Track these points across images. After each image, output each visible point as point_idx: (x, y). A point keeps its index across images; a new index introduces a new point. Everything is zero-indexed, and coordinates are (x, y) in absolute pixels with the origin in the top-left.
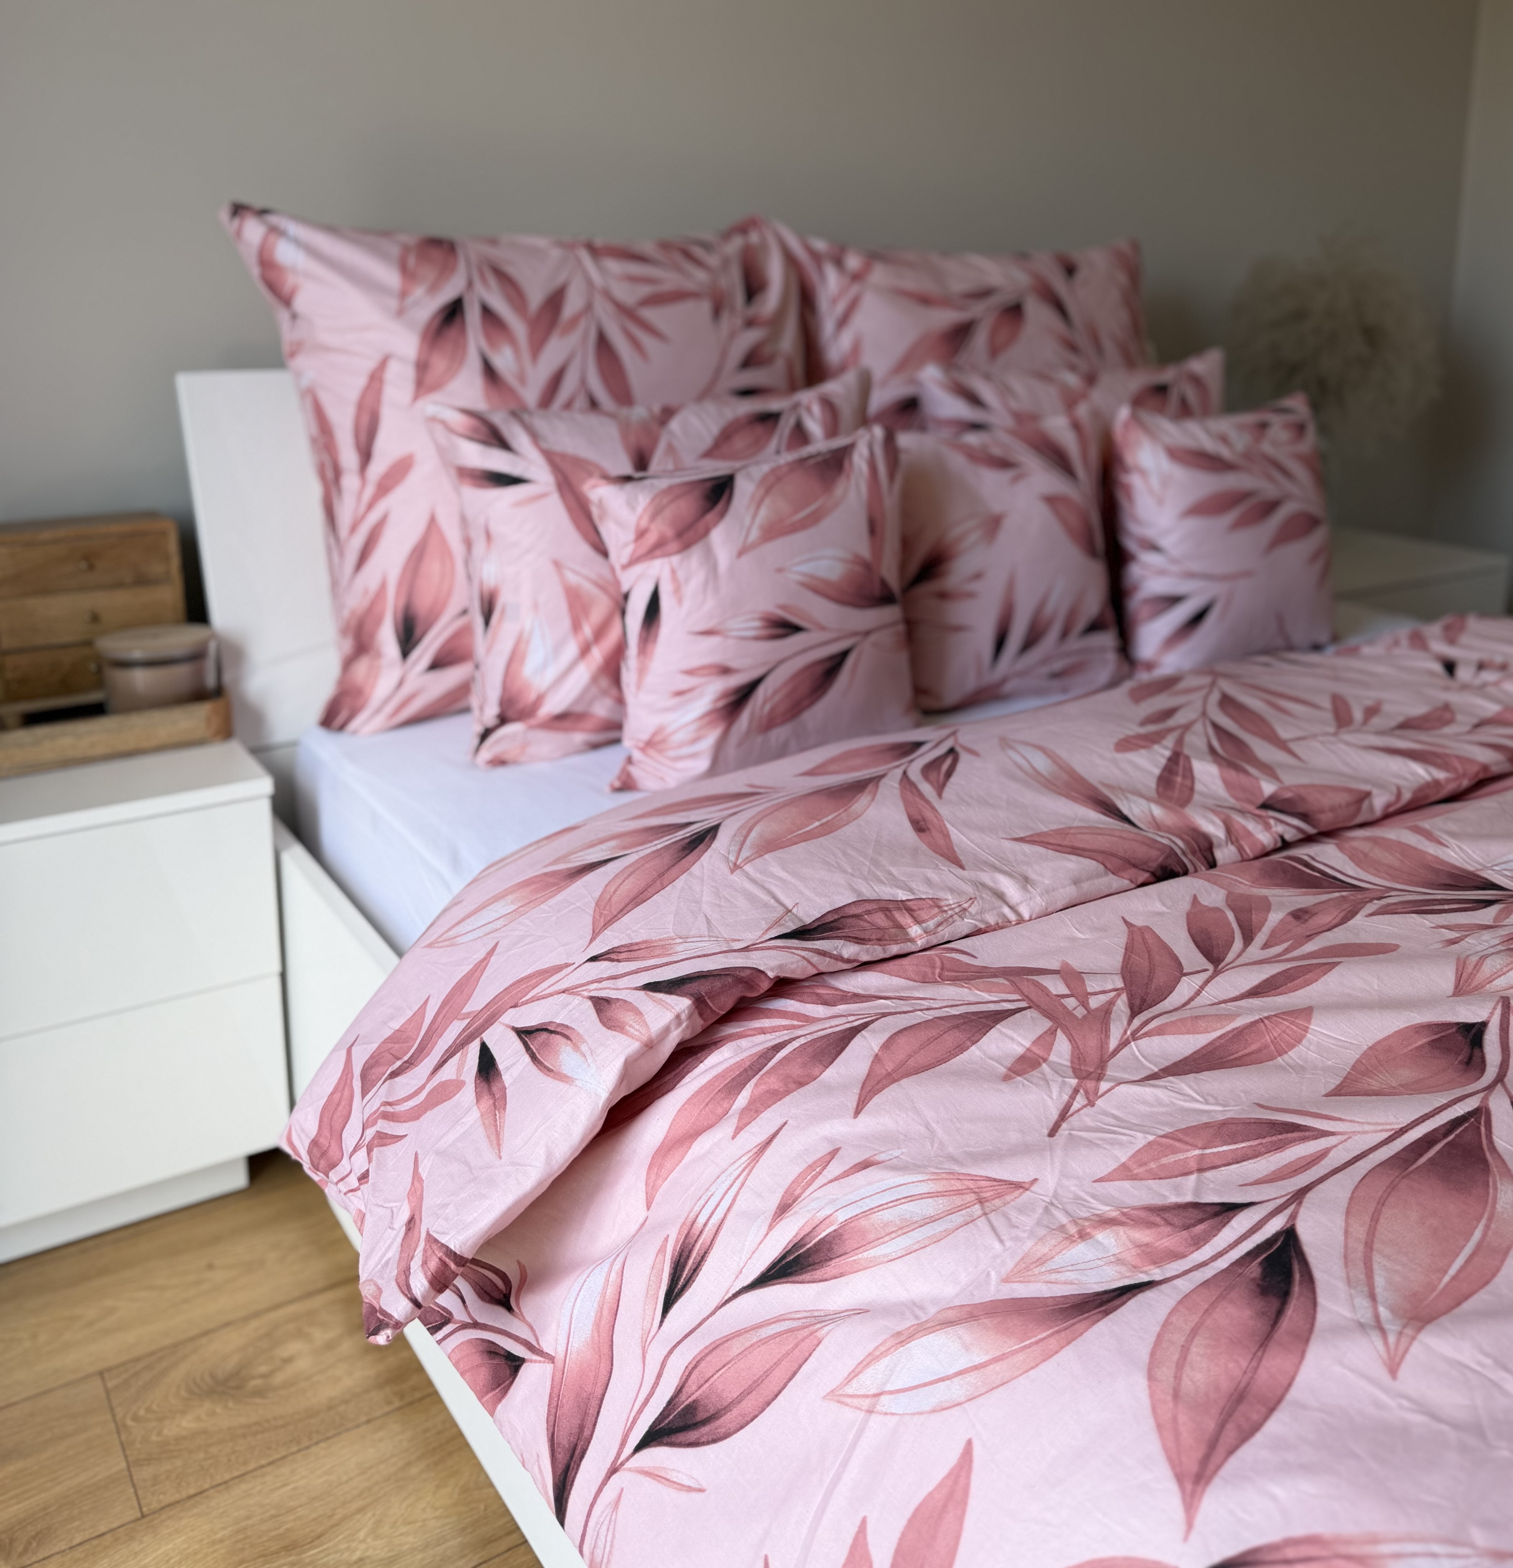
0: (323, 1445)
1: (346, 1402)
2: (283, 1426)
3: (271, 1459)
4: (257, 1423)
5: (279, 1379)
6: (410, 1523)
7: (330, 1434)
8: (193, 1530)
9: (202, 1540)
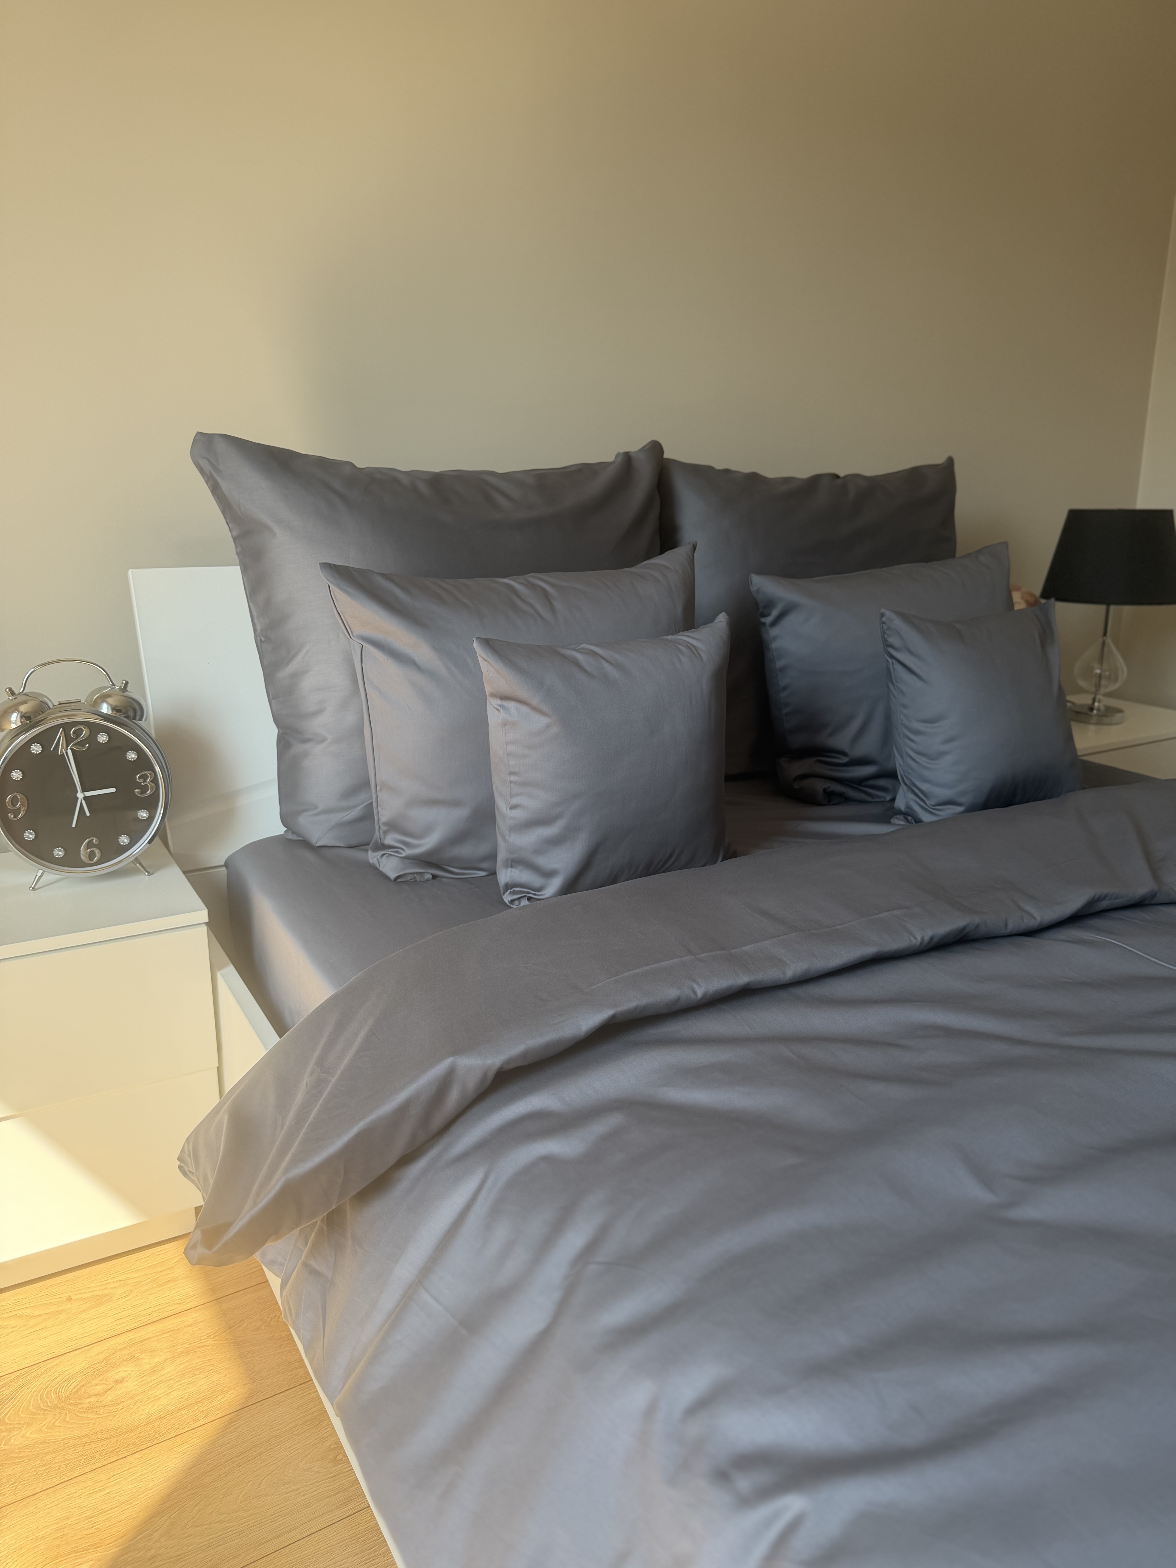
0: (137, 1455)
1: (161, 1418)
2: (107, 1438)
3: (94, 1467)
4: (87, 1435)
5: (109, 1397)
6: (198, 1526)
7: (145, 1447)
8: (22, 1528)
9: (27, 1537)
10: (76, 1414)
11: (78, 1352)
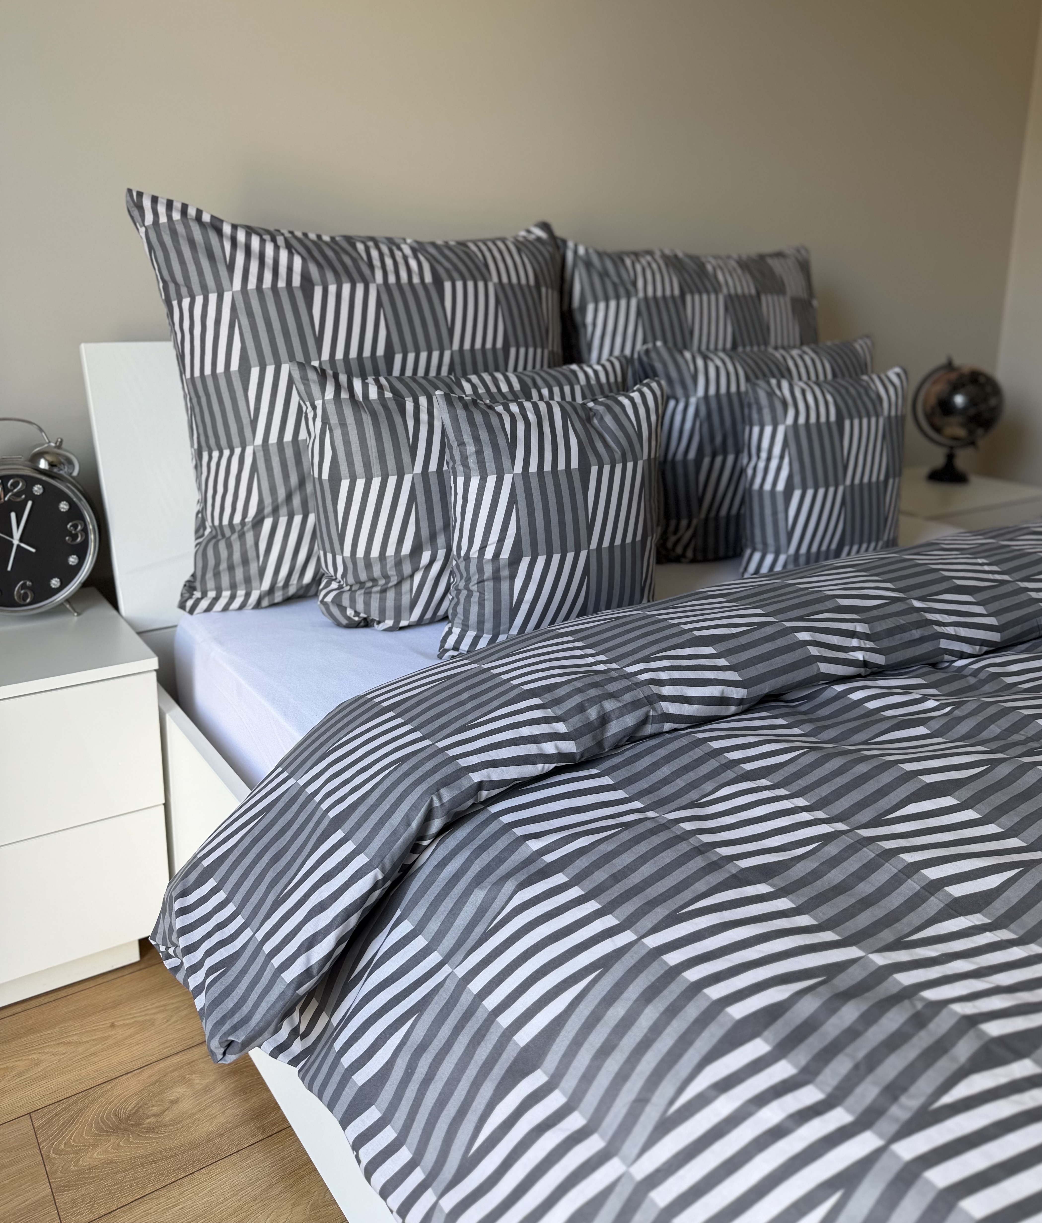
0: (203, 1171)
1: (220, 1135)
2: (172, 1156)
3: (164, 1184)
4: (152, 1154)
5: (168, 1117)
7: (210, 1163)
10: (139, 1135)
11: (129, 1075)
